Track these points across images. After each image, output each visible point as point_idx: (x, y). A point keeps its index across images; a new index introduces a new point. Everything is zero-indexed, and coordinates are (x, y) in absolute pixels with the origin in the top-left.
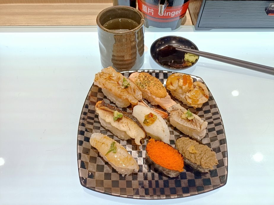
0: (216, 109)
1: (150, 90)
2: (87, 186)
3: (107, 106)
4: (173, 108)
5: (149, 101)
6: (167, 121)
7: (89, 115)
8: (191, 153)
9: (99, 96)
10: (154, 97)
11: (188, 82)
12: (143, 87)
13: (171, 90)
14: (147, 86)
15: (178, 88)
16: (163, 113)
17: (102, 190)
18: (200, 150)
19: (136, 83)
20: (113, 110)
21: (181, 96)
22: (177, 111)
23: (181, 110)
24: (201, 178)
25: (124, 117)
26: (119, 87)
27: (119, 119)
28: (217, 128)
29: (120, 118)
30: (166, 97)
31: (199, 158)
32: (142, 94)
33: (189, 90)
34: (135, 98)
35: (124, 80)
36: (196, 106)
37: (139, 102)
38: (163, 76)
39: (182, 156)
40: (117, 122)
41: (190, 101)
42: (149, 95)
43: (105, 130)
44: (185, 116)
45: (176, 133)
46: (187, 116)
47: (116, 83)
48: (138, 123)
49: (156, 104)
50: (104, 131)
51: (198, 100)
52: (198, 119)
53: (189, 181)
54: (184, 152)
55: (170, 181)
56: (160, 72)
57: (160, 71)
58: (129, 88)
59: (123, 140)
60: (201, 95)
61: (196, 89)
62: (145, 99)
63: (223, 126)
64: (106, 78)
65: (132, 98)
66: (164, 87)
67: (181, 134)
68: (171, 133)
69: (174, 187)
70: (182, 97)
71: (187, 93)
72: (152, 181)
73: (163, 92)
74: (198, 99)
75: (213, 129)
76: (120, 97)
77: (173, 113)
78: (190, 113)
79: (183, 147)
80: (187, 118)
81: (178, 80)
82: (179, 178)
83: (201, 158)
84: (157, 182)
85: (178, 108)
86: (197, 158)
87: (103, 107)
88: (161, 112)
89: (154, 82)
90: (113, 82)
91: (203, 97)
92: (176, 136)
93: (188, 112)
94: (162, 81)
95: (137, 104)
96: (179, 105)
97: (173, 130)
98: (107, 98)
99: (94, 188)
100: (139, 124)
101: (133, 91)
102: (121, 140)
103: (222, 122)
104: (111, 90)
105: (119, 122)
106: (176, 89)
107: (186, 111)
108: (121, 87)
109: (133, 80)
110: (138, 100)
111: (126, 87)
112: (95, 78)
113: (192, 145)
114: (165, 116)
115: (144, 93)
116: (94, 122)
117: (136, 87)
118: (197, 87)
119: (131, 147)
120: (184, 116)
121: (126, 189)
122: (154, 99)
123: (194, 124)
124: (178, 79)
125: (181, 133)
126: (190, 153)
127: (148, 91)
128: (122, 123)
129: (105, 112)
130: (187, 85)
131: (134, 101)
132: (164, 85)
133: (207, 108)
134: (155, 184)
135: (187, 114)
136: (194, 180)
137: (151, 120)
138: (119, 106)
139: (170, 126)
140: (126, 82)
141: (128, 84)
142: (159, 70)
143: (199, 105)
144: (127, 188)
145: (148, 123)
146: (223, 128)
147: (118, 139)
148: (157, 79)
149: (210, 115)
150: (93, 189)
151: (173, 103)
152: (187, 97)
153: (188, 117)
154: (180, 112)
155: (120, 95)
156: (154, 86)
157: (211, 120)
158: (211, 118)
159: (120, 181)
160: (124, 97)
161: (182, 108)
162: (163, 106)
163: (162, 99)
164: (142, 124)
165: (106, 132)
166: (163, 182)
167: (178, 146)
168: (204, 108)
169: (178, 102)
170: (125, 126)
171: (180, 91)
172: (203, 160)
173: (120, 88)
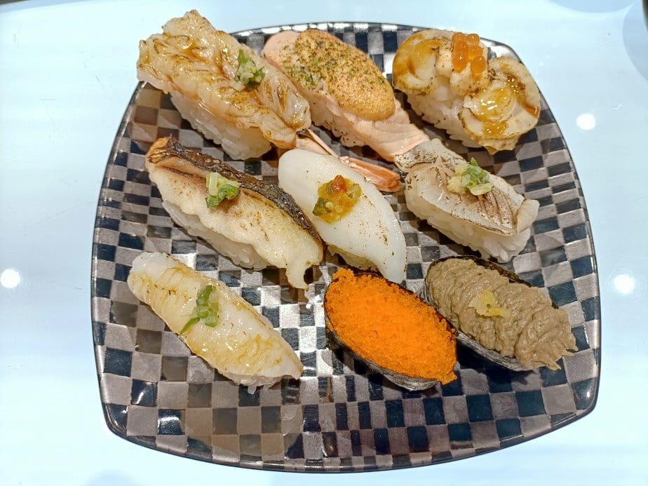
0: (562, 154)
1: (337, 92)
2: (129, 433)
3: (183, 157)
4: (417, 157)
5: (334, 132)
6: (395, 200)
7: (130, 187)
8: (483, 316)
9: (164, 121)
10: (351, 118)
11: (471, 58)
12: (313, 83)
13: (409, 93)
14: (324, 78)
15: (435, 81)
16: (383, 174)
17: (180, 446)
18: (514, 304)
19: (286, 71)
20: (207, 169)
21: (446, 111)
22: (433, 165)
23: (444, 161)
24: (511, 390)
25: (246, 194)
26: (225, 84)
27: (226, 204)
28: (566, 220)
29: (229, 198)
30: (392, 119)
31: (511, 333)
32: (311, 110)
33: (474, 88)
34: (285, 123)
35: (242, 59)
36: (498, 147)
37: (301, 136)
38: (381, 43)
39: (450, 326)
40: (221, 212)
41: (475, 128)
42: (335, 111)
43: (190, 239)
44: (458, 181)
45: (427, 240)
46: (466, 181)
47: (214, 69)
48: (294, 212)
49: (360, 143)
50: (186, 241)
51: (504, 122)
52: (506, 192)
53: (471, 399)
54: (458, 311)
55: (407, 402)
56: (370, 29)
57: (372, 26)
58: (263, 88)
59: (250, 270)
60: (514, 105)
61: (496, 85)
62: (322, 128)
63: (586, 210)
64: (177, 53)
65: (276, 125)
66: (386, 82)
67: (442, 243)
68: (411, 239)
69: (421, 423)
70: (448, 115)
71: (467, 98)
72: (349, 404)
73: (382, 98)
74: (503, 119)
75: (552, 223)
76: (229, 120)
77: (416, 173)
78: (479, 170)
79: (454, 294)
80: (468, 191)
81: (434, 54)
82: (437, 392)
83: (519, 335)
84: (364, 408)
85: (435, 156)
86: (503, 335)
87: (171, 161)
88: (376, 172)
89: (350, 63)
90: (202, 66)
91: (520, 111)
92: (427, 249)
93: (472, 167)
94: (379, 60)
95: (292, 146)
96: (437, 141)
97: (416, 230)
98: (192, 129)
99: (153, 438)
100: (301, 216)
101: (276, 100)
102: (243, 271)
103: (581, 198)
104: (196, 97)
105: (226, 211)
106: (428, 87)
107: (462, 165)
108: (232, 83)
109: (278, 60)
110: (298, 130)
111: (252, 85)
112: (141, 56)
113: (485, 287)
114: (390, 184)
115: (315, 105)
116: (151, 213)
117: (289, 83)
118: (500, 75)
119: (278, 292)
120: (455, 183)
121: (259, 437)
122: (350, 125)
123: (490, 208)
124: (436, 50)
125: (444, 240)
126: (478, 316)
127: (329, 97)
128: (239, 215)
129: (180, 178)
130: (467, 72)
131: (283, 136)
132: (384, 75)
133: (531, 150)
134: (357, 416)
135: (469, 176)
136: (487, 397)
137: (341, 203)
138: (233, 153)
139: (409, 216)
140: (249, 65)
141: (256, 74)
142: (369, 23)
143: (508, 142)
144: (262, 435)
145: (330, 211)
146: (584, 220)
147: (234, 268)
148: (361, 53)
149: (541, 174)
150: (148, 442)
151: (418, 137)
152: (466, 114)
153: (471, 184)
154: (443, 170)
155: (230, 115)
156: (351, 76)
157: (546, 192)
158: (544, 184)
159: (242, 411)
160: (244, 120)
161: (450, 155)
162: (382, 150)
163: (377, 124)
164: (311, 217)
165: (193, 243)
166: (383, 409)
167: (436, 291)
168: (522, 151)
169: (433, 134)
170: (248, 226)
171: (441, 93)
172: (525, 342)
173: (231, 88)
